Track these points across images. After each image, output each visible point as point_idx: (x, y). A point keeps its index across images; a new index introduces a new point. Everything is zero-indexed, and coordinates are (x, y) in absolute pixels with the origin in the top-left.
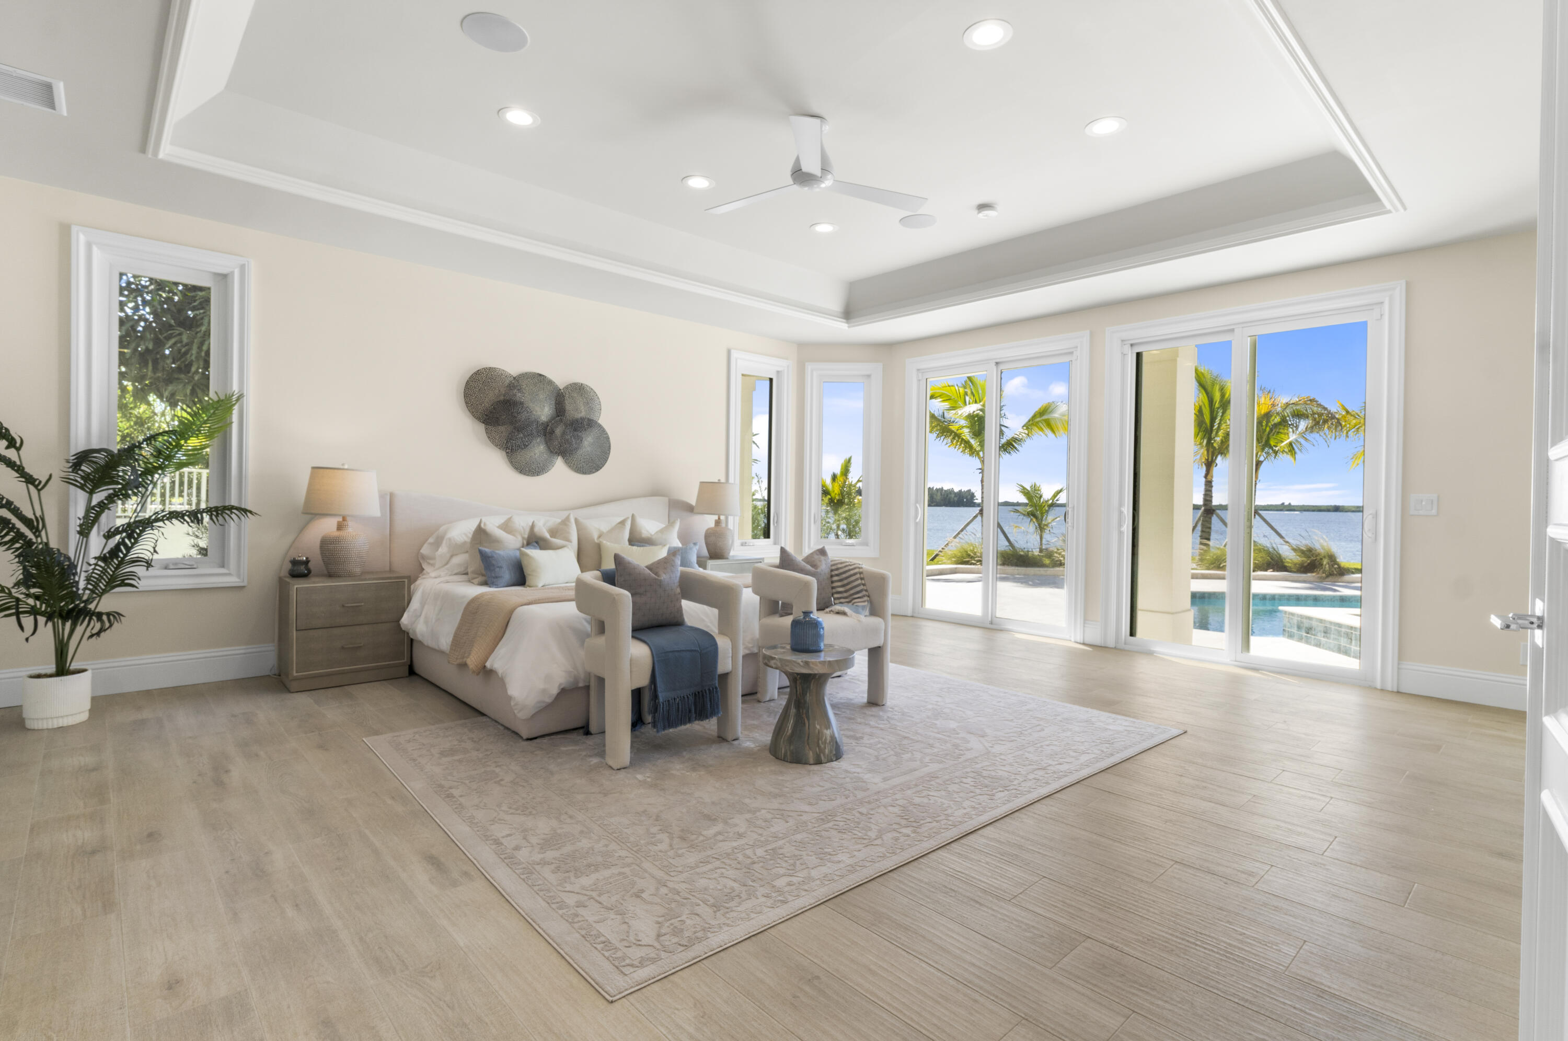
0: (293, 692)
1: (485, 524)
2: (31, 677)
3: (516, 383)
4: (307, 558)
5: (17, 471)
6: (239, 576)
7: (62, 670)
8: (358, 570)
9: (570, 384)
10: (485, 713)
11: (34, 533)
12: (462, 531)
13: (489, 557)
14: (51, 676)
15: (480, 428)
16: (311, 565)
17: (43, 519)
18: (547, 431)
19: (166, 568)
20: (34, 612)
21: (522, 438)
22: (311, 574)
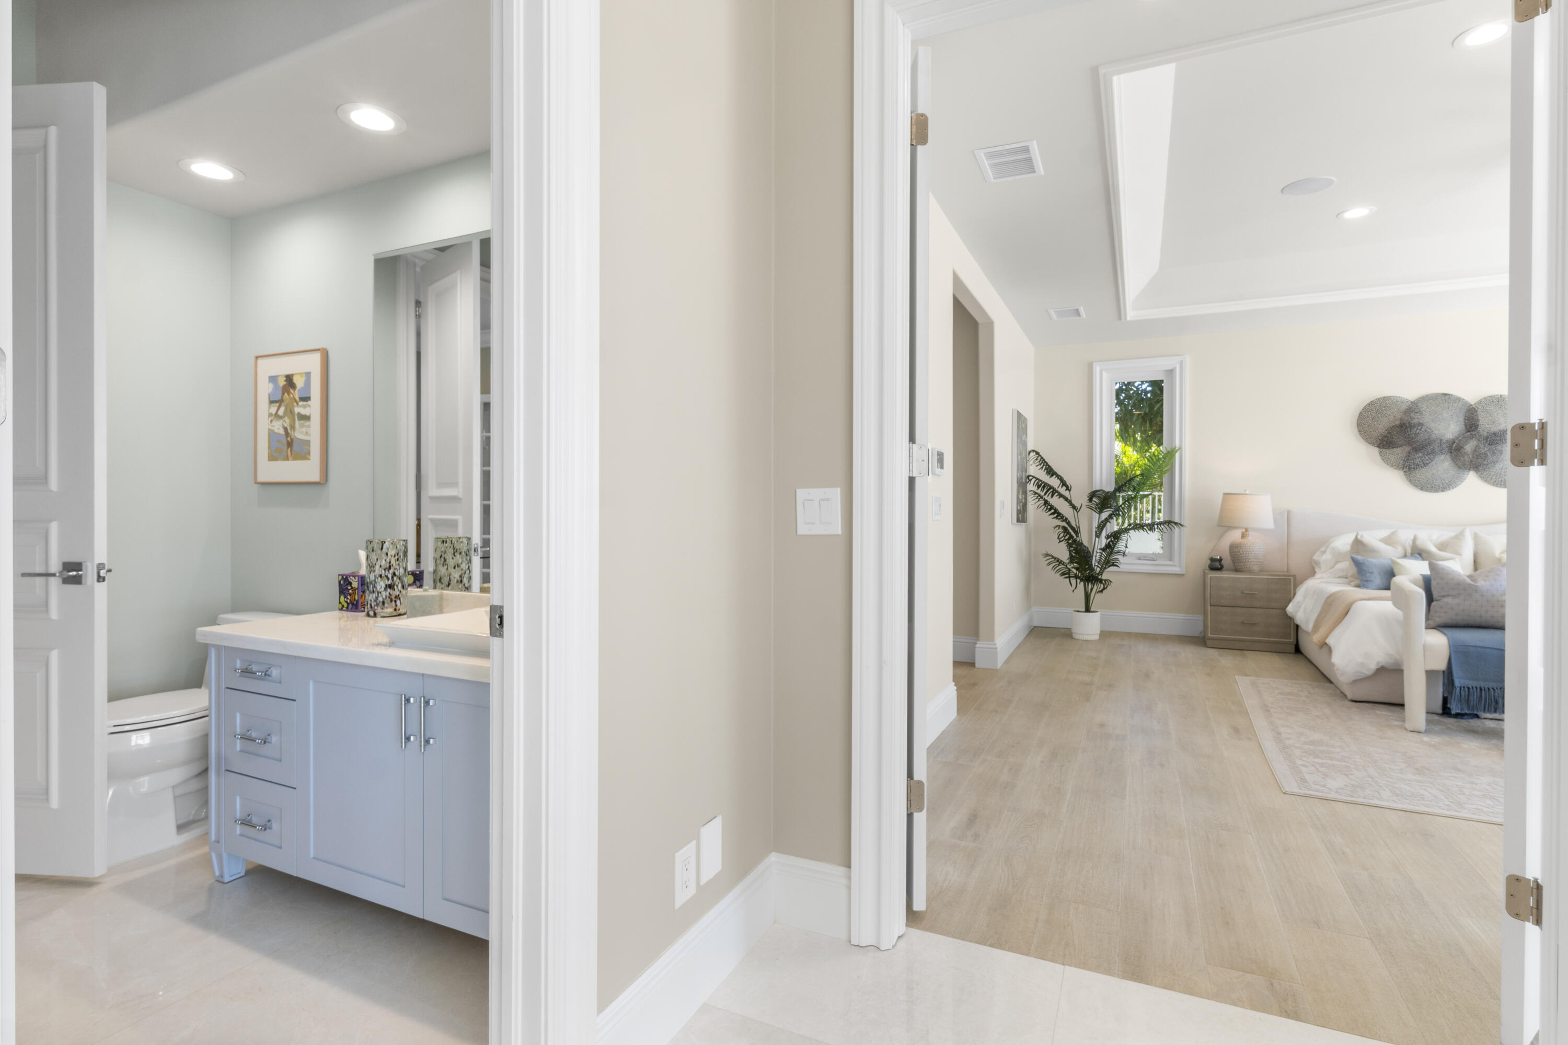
0: (1208, 647)
1: (1362, 536)
2: (1075, 611)
3: (1413, 408)
4: (1220, 557)
5: (1068, 502)
6: (1180, 567)
7: (1088, 610)
8: (1256, 568)
9: (1485, 398)
10: (1332, 680)
11: (1076, 535)
12: (1344, 543)
13: (1361, 564)
14: (1083, 612)
15: (1375, 451)
16: (1223, 562)
17: (1079, 527)
18: (1454, 449)
19: (1140, 559)
20: (1076, 577)
21: (1421, 457)
22: (1224, 569)
